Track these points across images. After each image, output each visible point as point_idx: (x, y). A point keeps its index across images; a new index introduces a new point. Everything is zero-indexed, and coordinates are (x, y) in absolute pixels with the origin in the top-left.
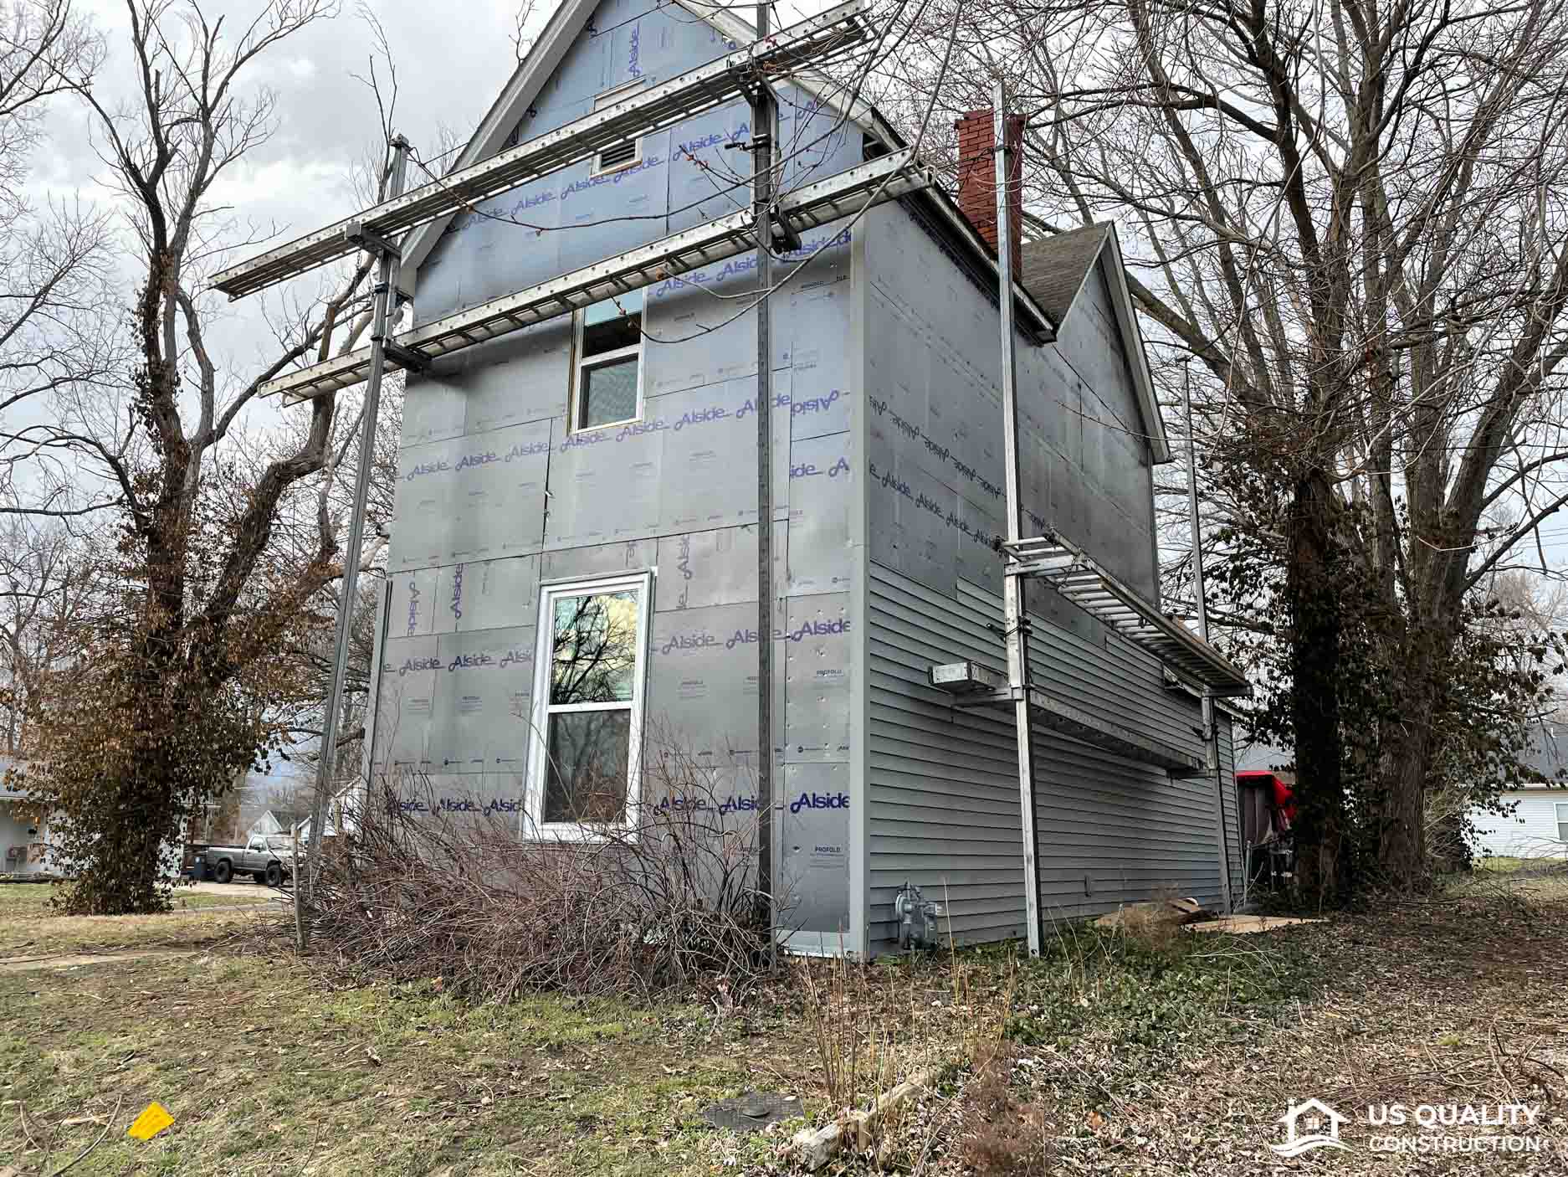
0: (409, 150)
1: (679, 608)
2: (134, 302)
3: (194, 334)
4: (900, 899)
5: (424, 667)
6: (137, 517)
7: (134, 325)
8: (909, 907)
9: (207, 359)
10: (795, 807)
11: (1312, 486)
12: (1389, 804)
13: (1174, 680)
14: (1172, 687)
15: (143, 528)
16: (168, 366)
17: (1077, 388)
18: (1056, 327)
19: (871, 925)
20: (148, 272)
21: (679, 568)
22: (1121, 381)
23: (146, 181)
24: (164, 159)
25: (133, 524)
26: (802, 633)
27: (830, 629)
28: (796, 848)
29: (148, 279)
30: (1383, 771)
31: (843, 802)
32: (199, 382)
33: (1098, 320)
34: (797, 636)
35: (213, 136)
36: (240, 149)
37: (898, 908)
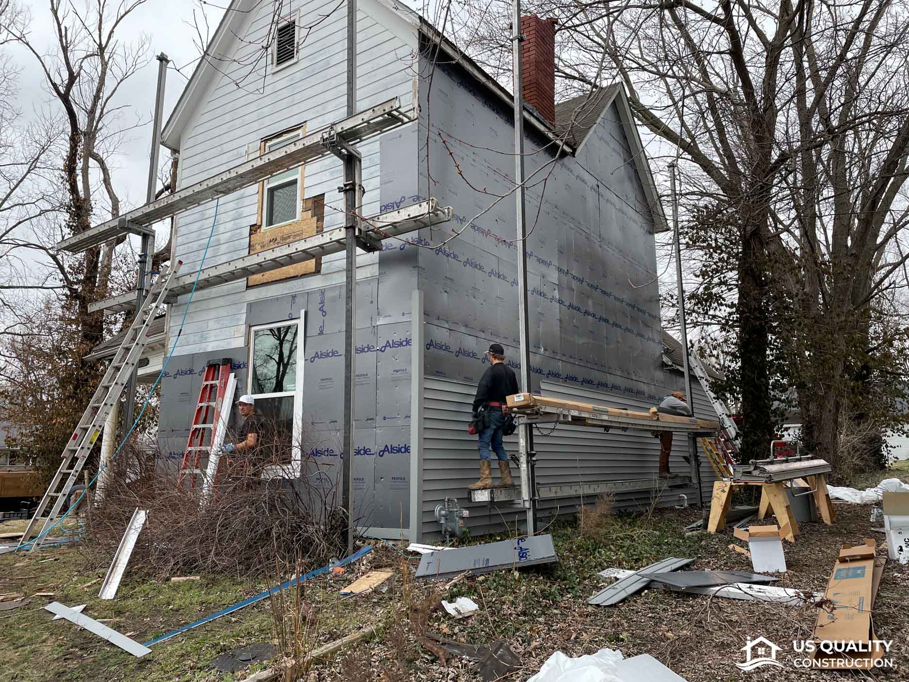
0: (168, 61)
1: (319, 334)
2: (61, 163)
3: (107, 181)
4: (438, 508)
5: (186, 373)
6: (70, 289)
7: (62, 178)
8: (443, 512)
9: (114, 195)
10: (381, 453)
11: (752, 242)
12: (816, 434)
13: (670, 363)
14: (669, 368)
15: (74, 295)
16: (85, 200)
17: (596, 187)
18: (574, 150)
19: (423, 524)
20: (69, 146)
21: (320, 309)
22: (632, 182)
23: (63, 92)
24: (72, 78)
25: (69, 293)
26: (385, 347)
27: (401, 344)
28: (382, 478)
29: (68, 150)
30: (812, 414)
31: (407, 449)
32: (110, 209)
33: (614, 145)
34: (383, 349)
35: (107, 64)
36: (131, 70)
37: (437, 513)
